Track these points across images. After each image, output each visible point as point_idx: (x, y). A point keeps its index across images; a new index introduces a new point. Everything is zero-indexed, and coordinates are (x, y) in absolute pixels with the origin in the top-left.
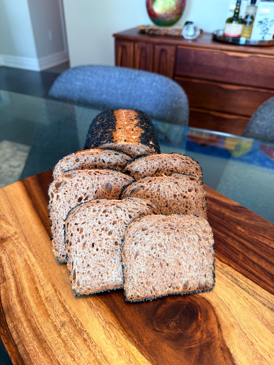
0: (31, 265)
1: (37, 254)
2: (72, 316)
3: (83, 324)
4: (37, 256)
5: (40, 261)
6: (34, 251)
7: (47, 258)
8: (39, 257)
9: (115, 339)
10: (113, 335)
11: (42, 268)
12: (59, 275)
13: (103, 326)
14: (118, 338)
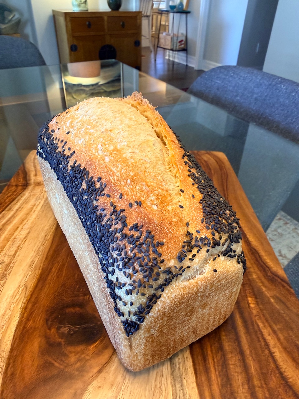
2: (13, 262)
3: (11, 273)
9: (15, 301)
10: (17, 297)
13: (20, 285)
14: (17, 303)
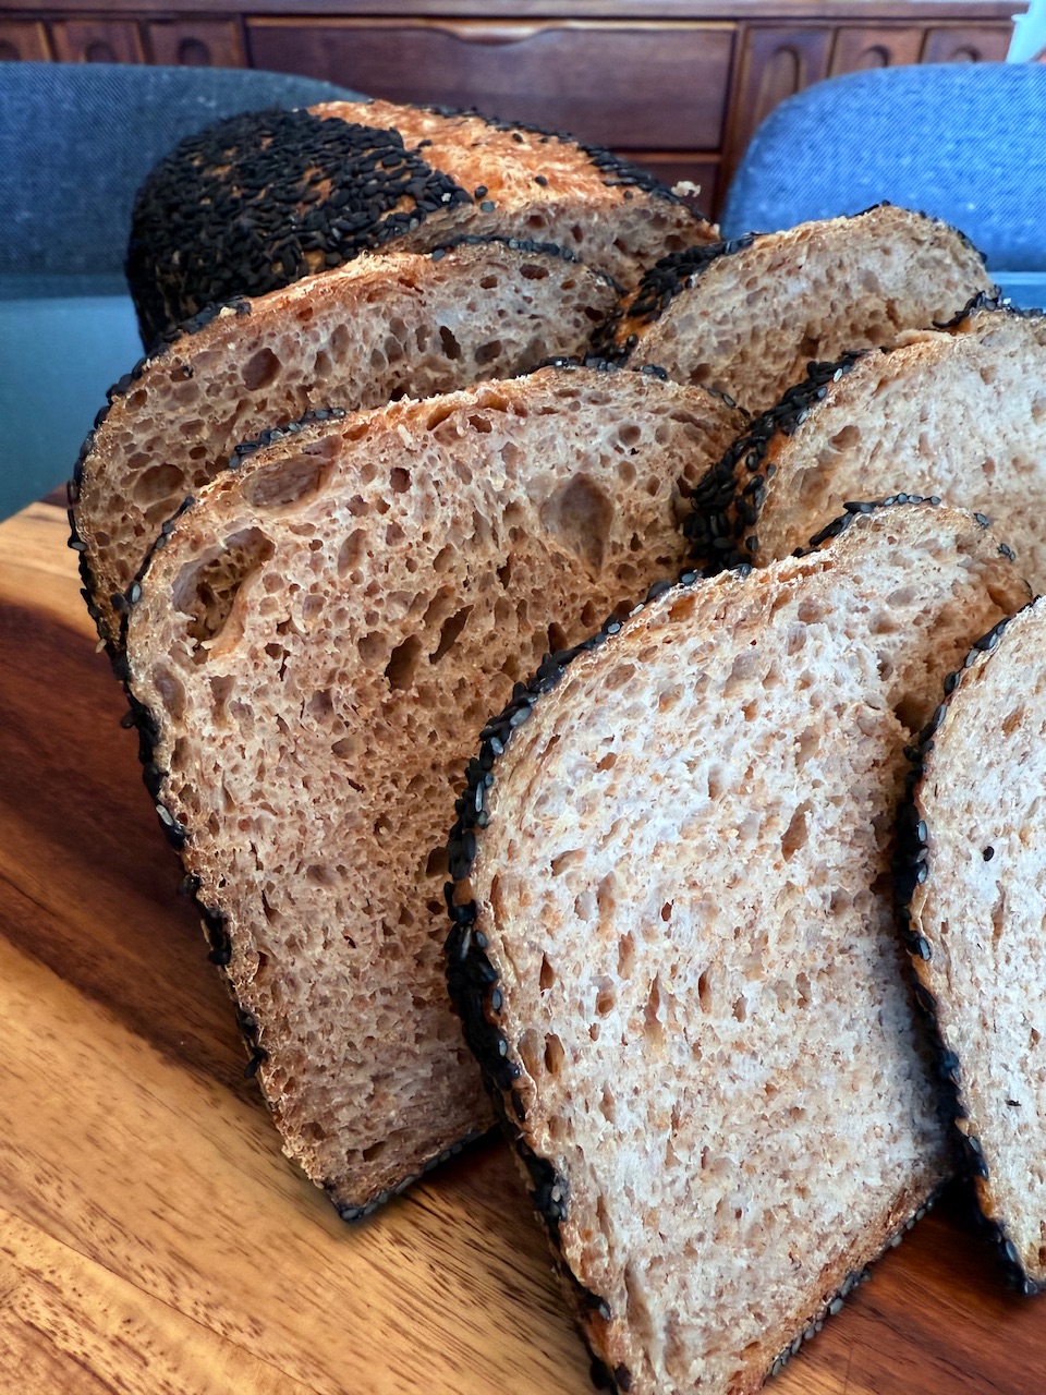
0: (108, 1353)
1: (116, 1222)
4: (121, 1249)
5: (171, 1279)
6: (72, 1209)
7: (215, 1222)
8: (148, 1245)
11: (224, 1340)
12: (394, 1325)
